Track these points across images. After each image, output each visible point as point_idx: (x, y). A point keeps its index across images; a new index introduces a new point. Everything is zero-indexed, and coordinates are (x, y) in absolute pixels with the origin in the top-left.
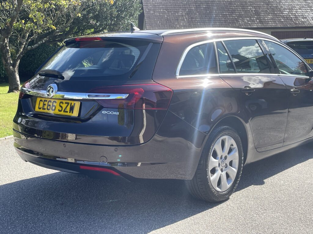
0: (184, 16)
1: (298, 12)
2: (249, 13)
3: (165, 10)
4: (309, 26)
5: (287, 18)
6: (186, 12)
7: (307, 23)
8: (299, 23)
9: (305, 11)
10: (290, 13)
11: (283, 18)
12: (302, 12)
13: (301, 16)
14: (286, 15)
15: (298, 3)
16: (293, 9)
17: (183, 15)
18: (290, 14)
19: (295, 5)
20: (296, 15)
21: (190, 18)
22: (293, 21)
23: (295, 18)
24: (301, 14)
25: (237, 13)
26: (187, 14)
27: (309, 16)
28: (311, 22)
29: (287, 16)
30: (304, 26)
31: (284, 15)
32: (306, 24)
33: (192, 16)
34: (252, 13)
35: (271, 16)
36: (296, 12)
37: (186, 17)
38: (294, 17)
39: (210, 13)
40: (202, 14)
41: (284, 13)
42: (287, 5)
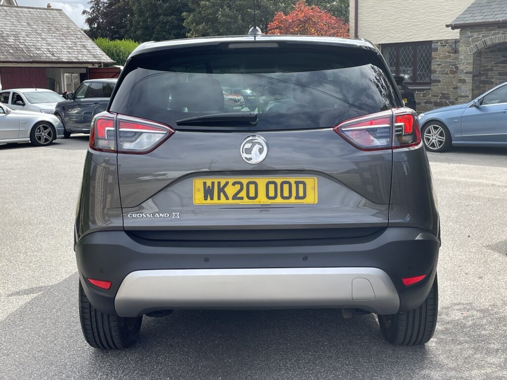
1: (27, 41)
5: (16, 48)
7: (43, 56)
8: (35, 56)
9: (35, 39)
10: (17, 41)
11: (12, 49)
12: (32, 41)
13: (33, 47)
14: (13, 43)
15: (22, 28)
16: (19, 36)
19: (20, 31)
20: (25, 45)
22: (25, 53)
23: (26, 49)
28: (48, 55)
29: (16, 46)
30: (42, 60)
32: (43, 58)
36: (25, 40)
38: (24, 48)
41: (9, 40)
42: (9, 30)
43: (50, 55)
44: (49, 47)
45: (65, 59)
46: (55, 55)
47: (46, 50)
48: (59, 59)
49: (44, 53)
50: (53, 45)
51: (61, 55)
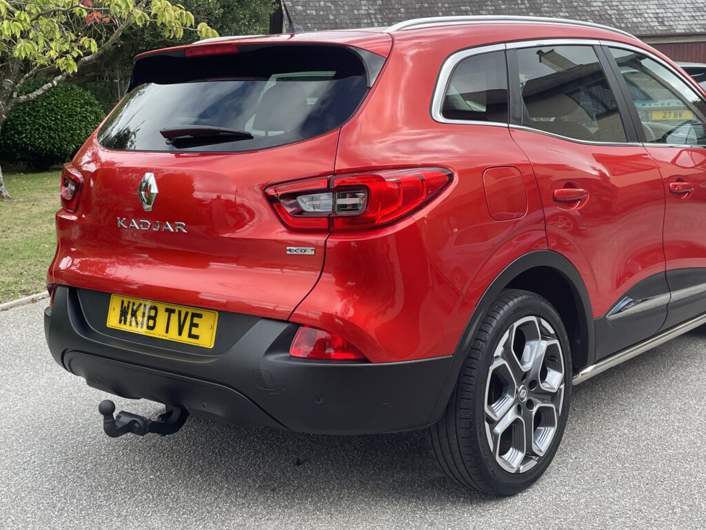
0: (372, 16)
1: (623, 3)
2: (516, 7)
3: (329, 4)
4: (648, 33)
5: (600, 15)
6: (376, 7)
7: (643, 27)
8: (627, 27)
10: (606, 4)
11: (592, 17)
13: (631, 12)
14: (598, 8)
17: (370, 14)
18: (608, 8)
20: (619, 9)
21: (387, 20)
22: (613, 23)
23: (618, 17)
24: (631, 7)
25: (490, 8)
26: (381, 11)
27: (648, 11)
28: (652, 24)
29: (602, 13)
30: (638, 33)
31: (593, 9)
32: (641, 29)
33: (390, 16)
34: (523, 6)
35: (564, 12)
37: (376, 18)
38: (615, 14)
39: (429, 8)
40: (413, 11)
41: (594, 4)
43: (657, 24)
44: (658, 11)
45: (680, 29)
46: (666, 23)
47: (651, 15)
48: (669, 30)
49: (647, 22)
50: (668, 6)
51: (677, 23)
